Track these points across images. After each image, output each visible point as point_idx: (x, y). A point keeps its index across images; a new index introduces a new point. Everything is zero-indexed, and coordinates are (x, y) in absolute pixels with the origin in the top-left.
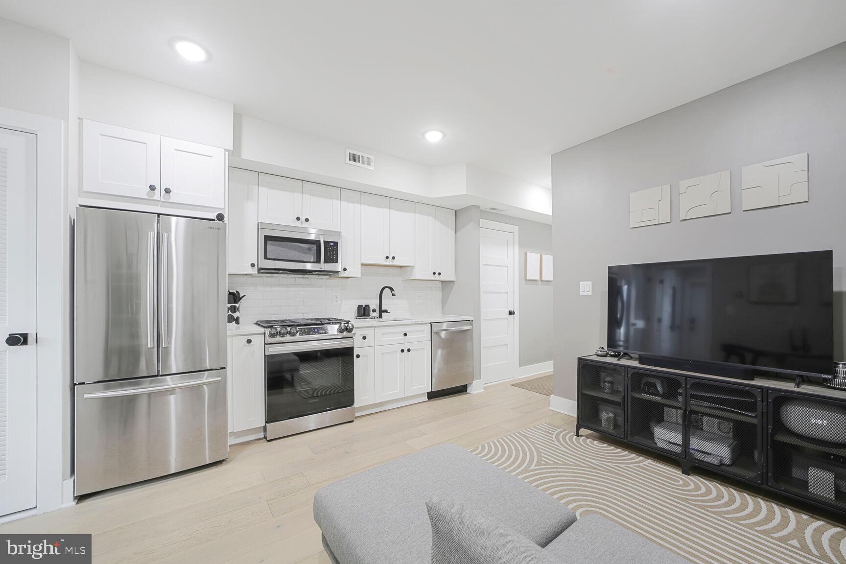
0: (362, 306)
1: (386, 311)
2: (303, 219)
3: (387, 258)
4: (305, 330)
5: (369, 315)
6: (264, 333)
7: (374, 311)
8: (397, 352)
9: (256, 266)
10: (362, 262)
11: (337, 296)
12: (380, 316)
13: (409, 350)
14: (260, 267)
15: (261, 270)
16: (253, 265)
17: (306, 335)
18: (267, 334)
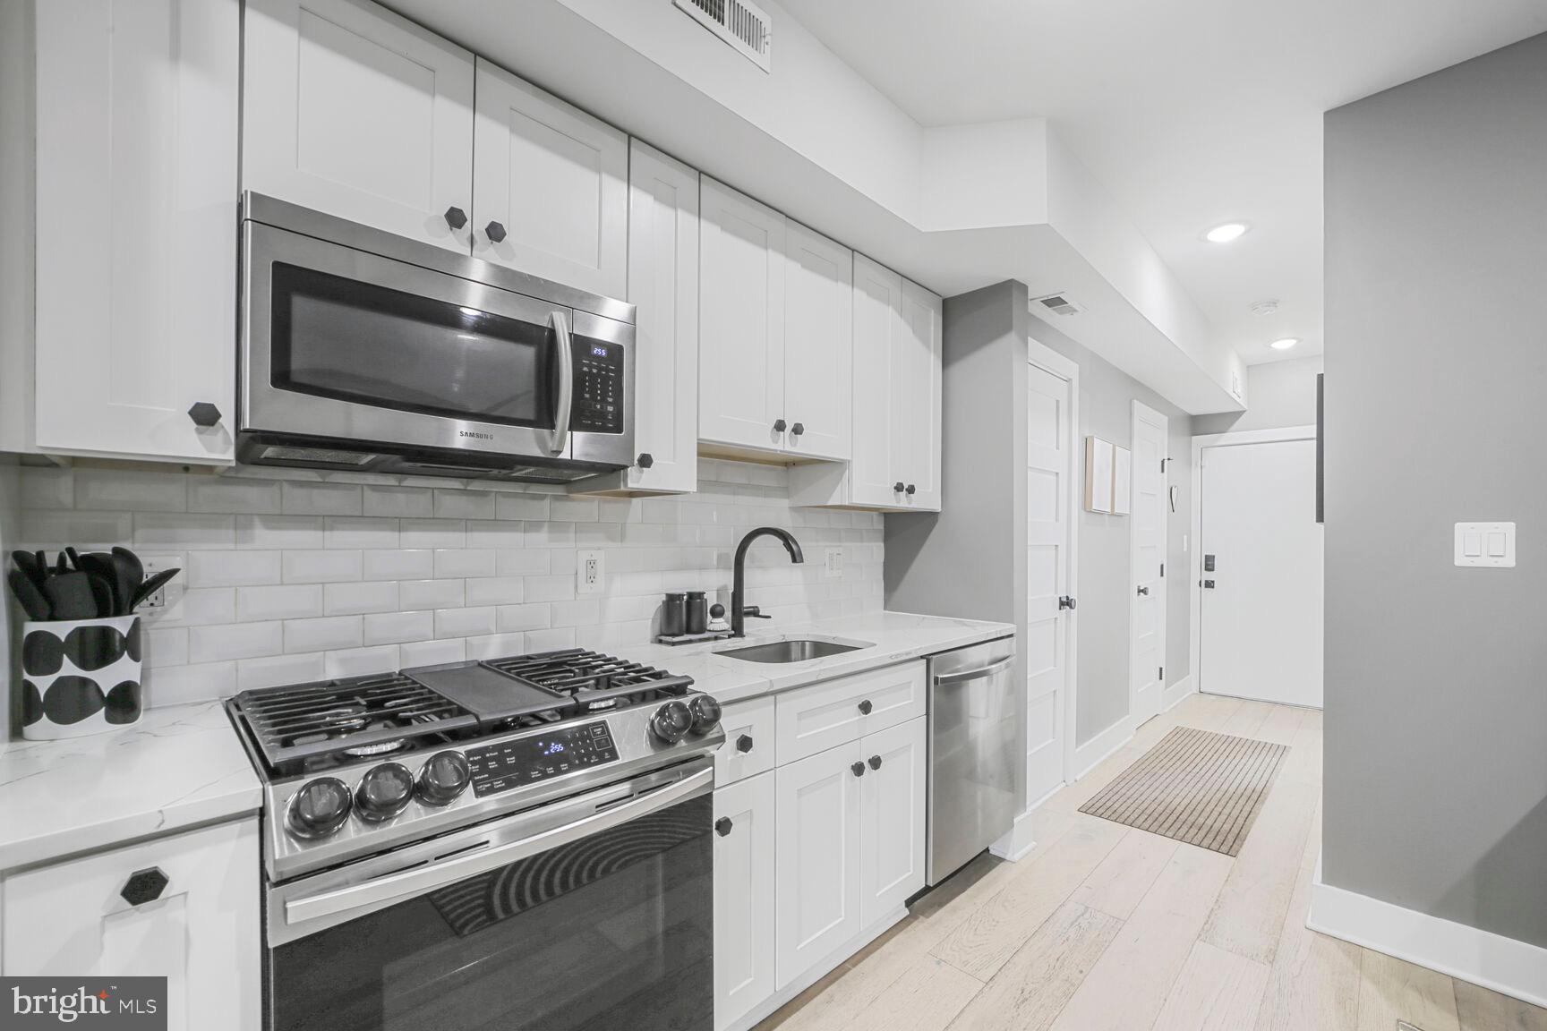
0: (680, 596)
1: (755, 613)
2: (479, 224)
3: (780, 426)
4: (500, 759)
5: (702, 630)
6: (262, 813)
7: (717, 612)
8: (839, 774)
9: (227, 420)
10: (701, 437)
11: (591, 564)
12: (737, 630)
13: (876, 763)
14: (247, 424)
15: (253, 445)
16: (205, 416)
17: (510, 784)
18: (279, 819)
